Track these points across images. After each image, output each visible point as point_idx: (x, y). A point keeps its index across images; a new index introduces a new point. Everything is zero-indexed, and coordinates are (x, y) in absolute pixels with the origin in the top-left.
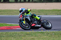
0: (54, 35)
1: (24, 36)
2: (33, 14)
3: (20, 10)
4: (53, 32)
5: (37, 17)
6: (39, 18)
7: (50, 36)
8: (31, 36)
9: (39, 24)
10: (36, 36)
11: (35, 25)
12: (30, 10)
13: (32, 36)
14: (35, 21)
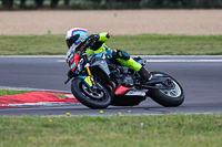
0: (144, 128)
1: (37, 133)
2: (118, 51)
3: (69, 35)
4: (139, 118)
5: (131, 60)
6: (138, 66)
7: (129, 133)
8: (61, 133)
9: (139, 88)
10: (79, 133)
11: (127, 91)
12: (108, 36)
13: (66, 132)
14: (126, 75)
